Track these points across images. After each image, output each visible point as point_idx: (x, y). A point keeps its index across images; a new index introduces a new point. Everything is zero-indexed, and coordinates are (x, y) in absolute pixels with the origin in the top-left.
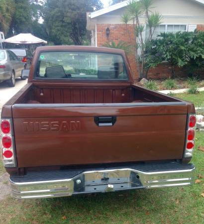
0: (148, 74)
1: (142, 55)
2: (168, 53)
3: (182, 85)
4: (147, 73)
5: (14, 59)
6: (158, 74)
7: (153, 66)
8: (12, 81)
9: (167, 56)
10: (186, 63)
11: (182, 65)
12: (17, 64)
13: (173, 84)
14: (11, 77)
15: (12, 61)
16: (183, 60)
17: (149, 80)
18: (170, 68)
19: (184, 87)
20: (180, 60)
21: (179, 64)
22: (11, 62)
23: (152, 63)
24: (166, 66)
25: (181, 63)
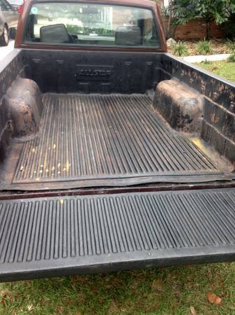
0: (177, 32)
1: (170, 7)
2: (203, 5)
3: (219, 49)
4: (175, 30)
5: (7, 9)
6: (188, 32)
7: (183, 21)
8: (4, 38)
9: (202, 10)
10: (226, 19)
11: (221, 22)
12: (10, 15)
13: (208, 47)
14: (3, 34)
15: (5, 12)
16: (222, 16)
17: (177, 42)
18: (203, 25)
19: (222, 52)
20: (218, 16)
21: (217, 21)
22: (4, 14)
23: (181, 17)
24: (199, 23)
25: (219, 20)
